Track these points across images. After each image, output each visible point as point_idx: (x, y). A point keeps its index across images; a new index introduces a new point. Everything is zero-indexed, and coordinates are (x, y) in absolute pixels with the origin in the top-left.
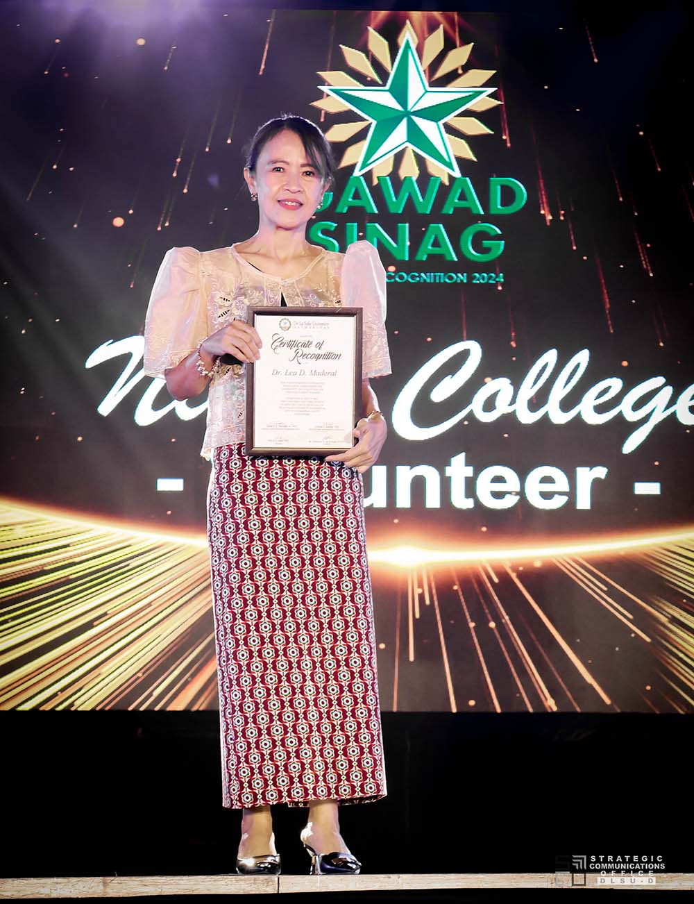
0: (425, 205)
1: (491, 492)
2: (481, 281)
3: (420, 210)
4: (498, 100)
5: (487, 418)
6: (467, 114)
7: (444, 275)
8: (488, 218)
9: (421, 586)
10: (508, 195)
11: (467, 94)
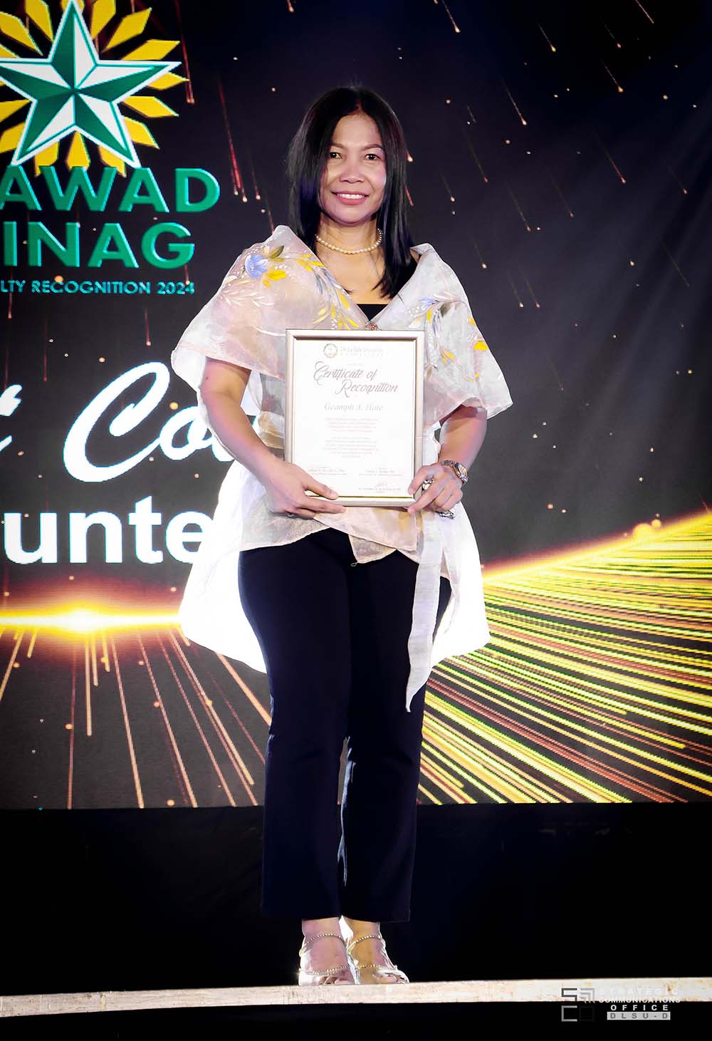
0: (98, 201)
1: (183, 543)
2: (168, 291)
3: (93, 207)
4: (183, 77)
5: (177, 454)
6: (147, 92)
7: (123, 285)
8: (174, 216)
9: (99, 656)
10: (198, 190)
11: (146, 69)
